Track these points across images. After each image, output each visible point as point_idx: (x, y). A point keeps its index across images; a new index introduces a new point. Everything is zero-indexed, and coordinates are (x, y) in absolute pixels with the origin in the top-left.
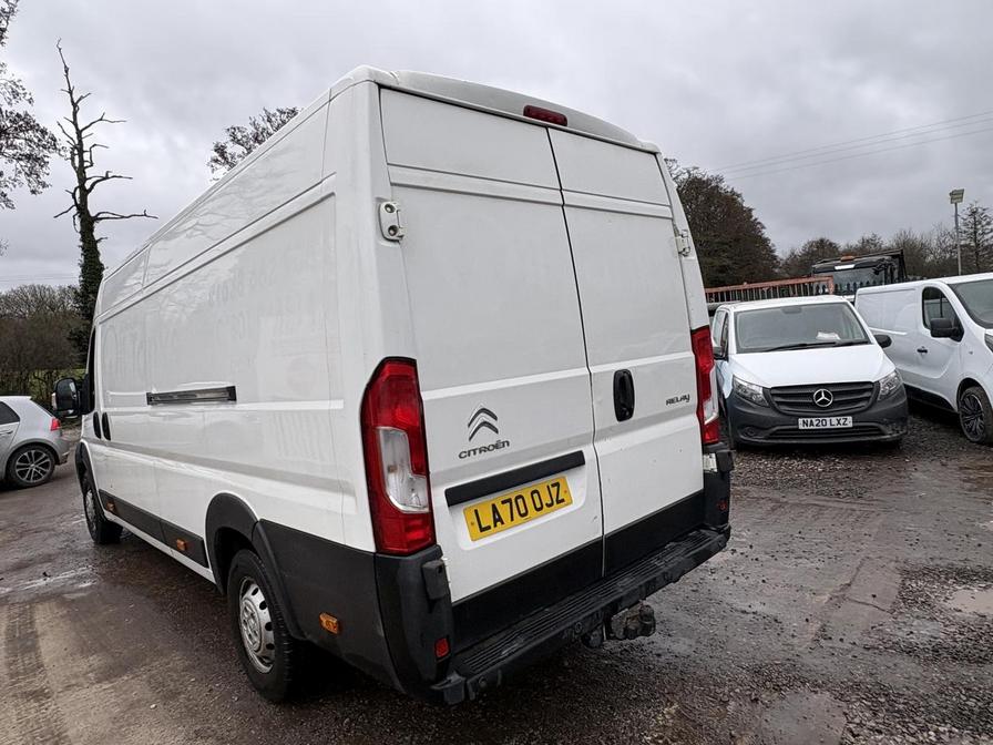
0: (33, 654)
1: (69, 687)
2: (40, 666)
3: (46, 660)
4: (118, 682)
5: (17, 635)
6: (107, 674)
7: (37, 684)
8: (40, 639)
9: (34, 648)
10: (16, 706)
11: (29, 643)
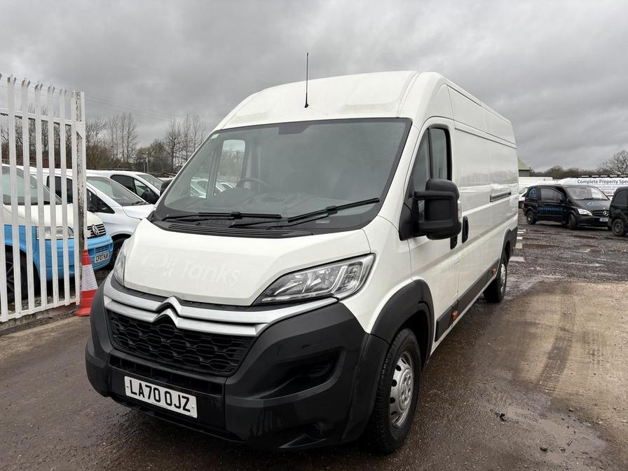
0: (557, 345)
1: (551, 327)
2: (557, 339)
3: (552, 340)
4: (533, 321)
5: (559, 361)
6: (534, 324)
7: (562, 333)
8: (548, 351)
9: (555, 348)
10: (573, 330)
11: (555, 351)
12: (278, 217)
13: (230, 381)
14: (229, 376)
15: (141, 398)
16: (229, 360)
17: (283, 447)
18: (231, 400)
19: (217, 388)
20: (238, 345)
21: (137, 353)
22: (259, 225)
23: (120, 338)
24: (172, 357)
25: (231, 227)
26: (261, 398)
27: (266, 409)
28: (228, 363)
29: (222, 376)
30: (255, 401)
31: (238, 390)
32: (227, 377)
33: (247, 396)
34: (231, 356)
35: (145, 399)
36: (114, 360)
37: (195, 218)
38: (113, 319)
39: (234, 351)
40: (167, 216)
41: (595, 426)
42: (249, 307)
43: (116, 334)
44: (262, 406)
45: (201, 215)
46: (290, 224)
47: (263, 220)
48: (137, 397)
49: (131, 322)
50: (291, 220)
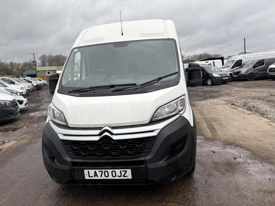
3: (205, 123)
5: (213, 129)
7: (205, 120)
9: (208, 125)
10: (208, 118)
12: (135, 85)
13: (148, 158)
14: (146, 156)
15: (96, 178)
16: (144, 149)
17: (171, 180)
18: (149, 166)
19: (142, 162)
20: (147, 141)
21: (87, 158)
22: (128, 89)
23: (74, 152)
24: (112, 155)
25: (113, 91)
26: (164, 161)
27: (168, 165)
28: (143, 150)
29: (142, 157)
30: (162, 163)
31: (153, 160)
32: (145, 156)
33: (158, 162)
34: (145, 147)
35: (99, 178)
36: (74, 164)
37: (87, 90)
38: (67, 144)
39: (146, 144)
40: (71, 90)
41: (241, 147)
42: (148, 124)
43: (71, 151)
44: (166, 165)
45: (90, 88)
46: (142, 87)
47: (127, 87)
48: (93, 178)
49: (82, 143)
50: (142, 85)
